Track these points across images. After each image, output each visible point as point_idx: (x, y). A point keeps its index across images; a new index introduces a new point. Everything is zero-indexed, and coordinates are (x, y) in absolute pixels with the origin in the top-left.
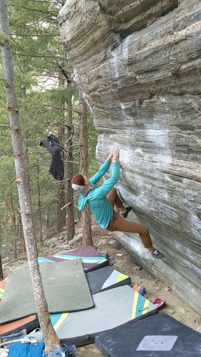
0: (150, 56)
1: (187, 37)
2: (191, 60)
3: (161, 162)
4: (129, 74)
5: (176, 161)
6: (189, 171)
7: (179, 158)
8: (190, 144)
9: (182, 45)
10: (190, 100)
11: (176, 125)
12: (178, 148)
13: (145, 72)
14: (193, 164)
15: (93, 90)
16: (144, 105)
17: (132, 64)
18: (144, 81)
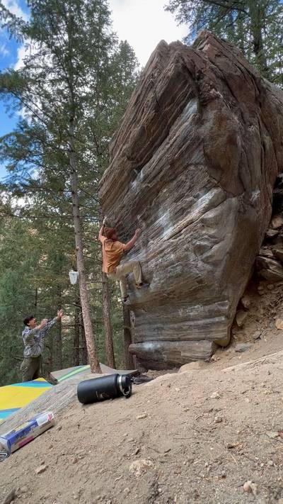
0: (157, 165)
1: (177, 139)
2: (180, 148)
3: (166, 234)
4: (144, 186)
5: (176, 225)
6: (185, 222)
8: (184, 206)
9: (175, 144)
10: (180, 178)
11: (174, 202)
13: (154, 177)
14: (187, 217)
15: (119, 221)
16: (153, 204)
17: (145, 179)
18: (153, 185)
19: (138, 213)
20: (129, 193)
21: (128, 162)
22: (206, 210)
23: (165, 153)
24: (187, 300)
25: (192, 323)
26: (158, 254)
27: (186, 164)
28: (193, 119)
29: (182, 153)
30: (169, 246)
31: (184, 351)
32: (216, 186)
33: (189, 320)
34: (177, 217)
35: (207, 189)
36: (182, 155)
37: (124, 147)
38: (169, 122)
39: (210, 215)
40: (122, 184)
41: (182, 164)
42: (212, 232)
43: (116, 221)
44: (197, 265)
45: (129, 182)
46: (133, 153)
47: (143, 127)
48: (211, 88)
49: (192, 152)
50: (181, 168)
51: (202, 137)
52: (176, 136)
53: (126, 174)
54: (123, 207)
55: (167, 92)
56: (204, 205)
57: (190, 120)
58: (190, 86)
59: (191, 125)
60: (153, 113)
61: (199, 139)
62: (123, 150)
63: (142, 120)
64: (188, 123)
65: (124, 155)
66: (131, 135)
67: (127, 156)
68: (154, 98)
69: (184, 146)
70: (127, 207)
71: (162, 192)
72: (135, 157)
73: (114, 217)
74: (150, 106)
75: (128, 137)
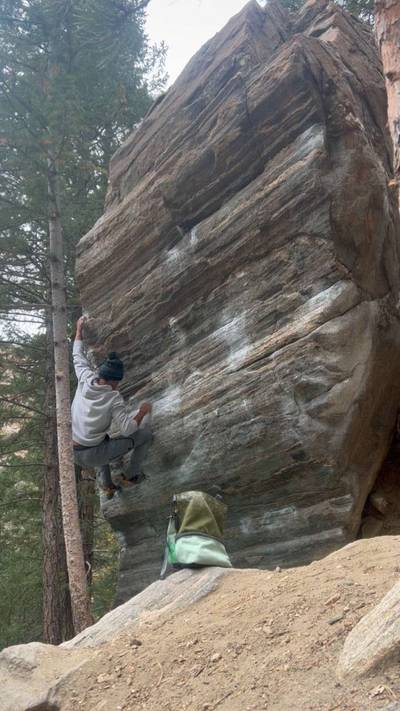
0: (230, 226)
1: (280, 185)
4: (197, 262)
5: (258, 343)
6: (280, 338)
7: (262, 336)
8: (278, 307)
9: (276, 193)
10: (278, 255)
11: (258, 298)
12: (260, 325)
13: (222, 248)
14: (283, 329)
15: (120, 327)
16: (211, 298)
17: (202, 249)
18: (217, 261)
19: (172, 312)
20: (158, 270)
21: (164, 210)
22: (325, 318)
23: (252, 207)
24: (266, 496)
25: (269, 548)
26: (213, 397)
27: (292, 232)
28: (316, 159)
29: (288, 211)
30: (239, 383)
32: (345, 278)
33: (265, 542)
34: (262, 329)
35: (328, 281)
36: (286, 215)
37: (161, 180)
38: (265, 153)
39: (332, 328)
40: (143, 251)
41: (284, 231)
42: (333, 359)
43: (114, 325)
44: (297, 421)
45: (161, 249)
46: (178, 194)
47: (210, 155)
48: (348, 112)
49: (308, 213)
50: (281, 238)
51: (330, 191)
52: (279, 179)
53: (156, 232)
54: (136, 299)
55: (270, 103)
56: (320, 310)
57: (310, 157)
58: (311, 104)
59: (310, 167)
60: (235, 132)
61: (323, 194)
62: (156, 185)
63: (209, 138)
64: (305, 163)
65: (157, 194)
66: (181, 161)
67: (165, 199)
68: (242, 107)
69: (293, 200)
70: (149, 297)
71: (234, 276)
72: (183, 202)
73: (110, 317)
74: (232, 119)
75: (173, 163)
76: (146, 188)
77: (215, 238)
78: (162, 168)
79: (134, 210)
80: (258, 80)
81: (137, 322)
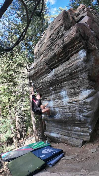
0: (62, 72)
1: (74, 65)
2: (75, 69)
3: (65, 101)
4: (55, 78)
5: (70, 99)
6: (75, 99)
7: (71, 97)
8: (75, 92)
9: (73, 66)
10: (74, 80)
11: (70, 89)
13: (60, 76)
14: (76, 97)
15: (40, 87)
16: (59, 86)
17: (56, 75)
18: (60, 79)
19: (51, 86)
20: (46, 78)
21: (46, 65)
22: (87, 98)
23: (67, 69)
24: (73, 124)
26: (61, 107)
27: (78, 76)
28: (84, 60)
29: (76, 71)
30: (66, 106)
31: (70, 141)
33: (73, 131)
34: (71, 96)
37: (44, 58)
38: (70, 55)
39: (89, 100)
40: (42, 73)
42: (88, 106)
43: (39, 86)
44: (80, 116)
45: (46, 73)
46: (49, 62)
47: (55, 54)
48: (93, 45)
49: (82, 73)
50: (75, 77)
51: (88, 68)
52: (74, 63)
53: (44, 70)
54: (42, 82)
55: (70, 43)
56: (85, 96)
58: (82, 44)
59: (82, 62)
60: (61, 50)
61: (86, 69)
62: (43, 59)
63: (55, 50)
64: (81, 60)
65: (44, 62)
66: (48, 55)
67: (46, 63)
68: (63, 43)
69: (78, 69)
70: (45, 83)
71: (64, 83)
72: (50, 64)
73: (38, 85)
74: (60, 46)
75: (47, 55)
76: (41, 60)
77: (58, 74)
78: (44, 55)
79: (39, 64)
80: (67, 36)
81: (43, 87)
